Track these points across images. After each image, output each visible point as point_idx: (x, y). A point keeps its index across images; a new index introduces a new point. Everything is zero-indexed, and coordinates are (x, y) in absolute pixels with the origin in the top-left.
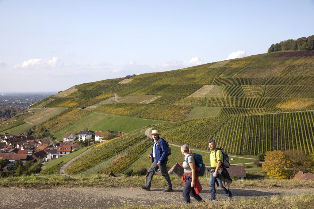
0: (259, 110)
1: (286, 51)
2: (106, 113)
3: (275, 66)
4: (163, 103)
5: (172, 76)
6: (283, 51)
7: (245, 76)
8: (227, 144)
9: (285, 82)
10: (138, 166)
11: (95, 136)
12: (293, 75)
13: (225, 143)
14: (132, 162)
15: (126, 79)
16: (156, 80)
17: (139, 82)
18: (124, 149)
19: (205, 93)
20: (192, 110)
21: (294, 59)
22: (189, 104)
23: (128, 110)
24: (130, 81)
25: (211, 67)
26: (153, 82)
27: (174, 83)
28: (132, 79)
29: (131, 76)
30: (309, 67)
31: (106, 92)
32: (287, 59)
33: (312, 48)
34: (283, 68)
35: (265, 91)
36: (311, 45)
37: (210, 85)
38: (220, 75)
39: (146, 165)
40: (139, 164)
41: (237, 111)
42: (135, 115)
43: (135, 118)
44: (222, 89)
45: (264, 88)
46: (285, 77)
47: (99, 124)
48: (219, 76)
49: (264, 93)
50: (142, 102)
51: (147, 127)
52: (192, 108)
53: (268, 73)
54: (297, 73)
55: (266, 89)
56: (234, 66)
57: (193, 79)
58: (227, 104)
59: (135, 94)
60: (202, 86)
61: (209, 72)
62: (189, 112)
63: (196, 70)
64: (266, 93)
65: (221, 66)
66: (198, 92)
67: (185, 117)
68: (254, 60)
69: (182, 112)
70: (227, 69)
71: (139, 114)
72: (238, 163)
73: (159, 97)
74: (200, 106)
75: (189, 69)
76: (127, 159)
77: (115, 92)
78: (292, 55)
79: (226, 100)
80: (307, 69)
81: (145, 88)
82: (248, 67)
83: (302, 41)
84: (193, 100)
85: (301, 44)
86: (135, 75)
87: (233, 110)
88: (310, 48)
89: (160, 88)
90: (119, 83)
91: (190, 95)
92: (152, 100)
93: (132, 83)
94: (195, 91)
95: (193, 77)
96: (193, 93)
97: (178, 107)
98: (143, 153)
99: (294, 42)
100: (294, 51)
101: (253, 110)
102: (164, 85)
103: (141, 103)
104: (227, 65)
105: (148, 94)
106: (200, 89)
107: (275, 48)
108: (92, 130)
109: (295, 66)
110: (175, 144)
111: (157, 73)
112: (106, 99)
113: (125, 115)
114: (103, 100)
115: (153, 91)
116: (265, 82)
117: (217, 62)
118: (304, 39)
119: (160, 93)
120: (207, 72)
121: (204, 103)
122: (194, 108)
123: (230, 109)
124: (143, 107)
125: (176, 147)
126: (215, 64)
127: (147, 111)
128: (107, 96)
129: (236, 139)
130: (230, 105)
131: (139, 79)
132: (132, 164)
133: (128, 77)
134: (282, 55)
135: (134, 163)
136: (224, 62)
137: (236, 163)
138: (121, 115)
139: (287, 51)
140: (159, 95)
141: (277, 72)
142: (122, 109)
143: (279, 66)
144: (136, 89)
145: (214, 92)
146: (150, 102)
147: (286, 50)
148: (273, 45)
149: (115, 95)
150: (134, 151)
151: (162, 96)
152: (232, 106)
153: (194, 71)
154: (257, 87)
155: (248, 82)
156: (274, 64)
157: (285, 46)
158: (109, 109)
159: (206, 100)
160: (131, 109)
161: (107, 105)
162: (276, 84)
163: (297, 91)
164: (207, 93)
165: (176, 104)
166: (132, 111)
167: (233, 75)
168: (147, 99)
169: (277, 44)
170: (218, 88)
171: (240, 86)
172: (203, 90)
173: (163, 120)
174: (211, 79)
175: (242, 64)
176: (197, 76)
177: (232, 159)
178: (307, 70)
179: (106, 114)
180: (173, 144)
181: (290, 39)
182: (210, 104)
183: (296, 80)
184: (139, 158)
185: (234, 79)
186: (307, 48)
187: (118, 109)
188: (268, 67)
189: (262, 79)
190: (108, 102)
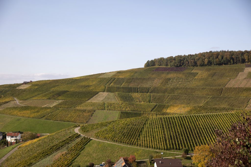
0: (150, 114)
1: (159, 67)
2: (12, 115)
3: (155, 78)
4: (66, 107)
5: (68, 84)
6: (157, 66)
7: (132, 85)
8: (154, 141)
9: (165, 91)
10: (81, 162)
11: (7, 137)
12: (170, 86)
13: (151, 140)
14: (74, 158)
15: (23, 85)
16: (54, 87)
17: (37, 88)
18: (62, 146)
19: (101, 99)
20: (95, 113)
21: (168, 73)
22: (90, 108)
23: (35, 112)
24: (28, 86)
25: (101, 77)
26: (51, 88)
27: (72, 90)
28: (30, 85)
29: (28, 82)
30: (181, 80)
31: (5, 96)
32: (163, 73)
33: (179, 65)
34: (161, 80)
35: (150, 98)
36: (179, 63)
37: (104, 92)
38: (111, 83)
39: (88, 160)
40: (82, 160)
41: (133, 114)
42: (42, 117)
43: (43, 120)
44: (115, 95)
45: (149, 95)
46: (164, 88)
47: (8, 126)
48: (110, 85)
49: (150, 100)
50: (46, 106)
51: (73, 127)
52: (94, 111)
53: (150, 84)
54: (173, 84)
55: (151, 97)
56: (121, 77)
57: (88, 86)
58: (123, 108)
59: (36, 98)
60: (98, 93)
61: (100, 81)
62: (92, 115)
63: (89, 79)
64: (151, 100)
65: (110, 77)
66: (95, 98)
67: (90, 119)
68: (136, 72)
69: (86, 114)
70: (116, 79)
71: (46, 117)
72: (167, 157)
73: (60, 101)
74: (101, 110)
75: (82, 78)
76: (68, 155)
77: (15, 97)
78: (165, 69)
79: (121, 105)
80: (179, 81)
81: (45, 93)
82: (133, 79)
83: (171, 59)
84: (93, 105)
85: (171, 62)
86: (31, 82)
87: (129, 113)
88: (177, 65)
89: (60, 94)
90: (17, 88)
91: (88, 100)
92: (54, 104)
93: (31, 88)
94: (92, 97)
95: (87, 84)
96: (90, 98)
97: (81, 110)
98: (82, 150)
99: (166, 60)
100: (166, 67)
101: (146, 113)
102: (63, 91)
103: (44, 106)
104: (115, 75)
105: (50, 99)
106: (96, 95)
107: (150, 64)
108: (3, 132)
109: (170, 79)
110: (109, 142)
111: (53, 80)
112: (8, 102)
113: (33, 118)
114: (5, 103)
115: (53, 96)
116: (149, 91)
117: (106, 73)
118: (172, 58)
119: (60, 98)
120: (99, 81)
121: (103, 107)
122: (95, 112)
123: (127, 113)
124: (48, 110)
125: (112, 144)
126: (104, 75)
127: (52, 113)
128: (7, 100)
129: (160, 137)
130: (125, 109)
131: (36, 85)
132: (75, 160)
133: (25, 83)
134: (157, 69)
135: (76, 159)
136: (111, 73)
137: (166, 157)
138: (29, 117)
139: (161, 67)
140: (60, 100)
141: (157, 83)
142: (28, 112)
143: (158, 79)
144: (36, 94)
145: (109, 98)
146: (53, 106)
147: (159, 65)
148: (149, 61)
149: (15, 99)
150: (73, 148)
151: (63, 101)
152: (128, 110)
153: (87, 80)
154: (143, 95)
155: (135, 90)
156: (154, 76)
157: (158, 62)
158: (15, 112)
159: (104, 105)
160: (37, 112)
161: (11, 108)
162: (158, 93)
163: (176, 99)
164: (103, 99)
165: (78, 108)
166: (39, 113)
167: (122, 84)
168: (50, 103)
169: (152, 61)
170: (112, 94)
171: (129, 93)
172: (100, 96)
173: (70, 122)
174: (104, 87)
175: (127, 76)
176: (91, 84)
177: (162, 153)
178: (180, 83)
179: (13, 117)
180: (107, 141)
181: (162, 57)
182: (109, 108)
183: (173, 90)
184: (80, 154)
185: (123, 88)
186: (176, 65)
187: (25, 112)
188: (149, 79)
189: (146, 88)
190: (11, 105)
